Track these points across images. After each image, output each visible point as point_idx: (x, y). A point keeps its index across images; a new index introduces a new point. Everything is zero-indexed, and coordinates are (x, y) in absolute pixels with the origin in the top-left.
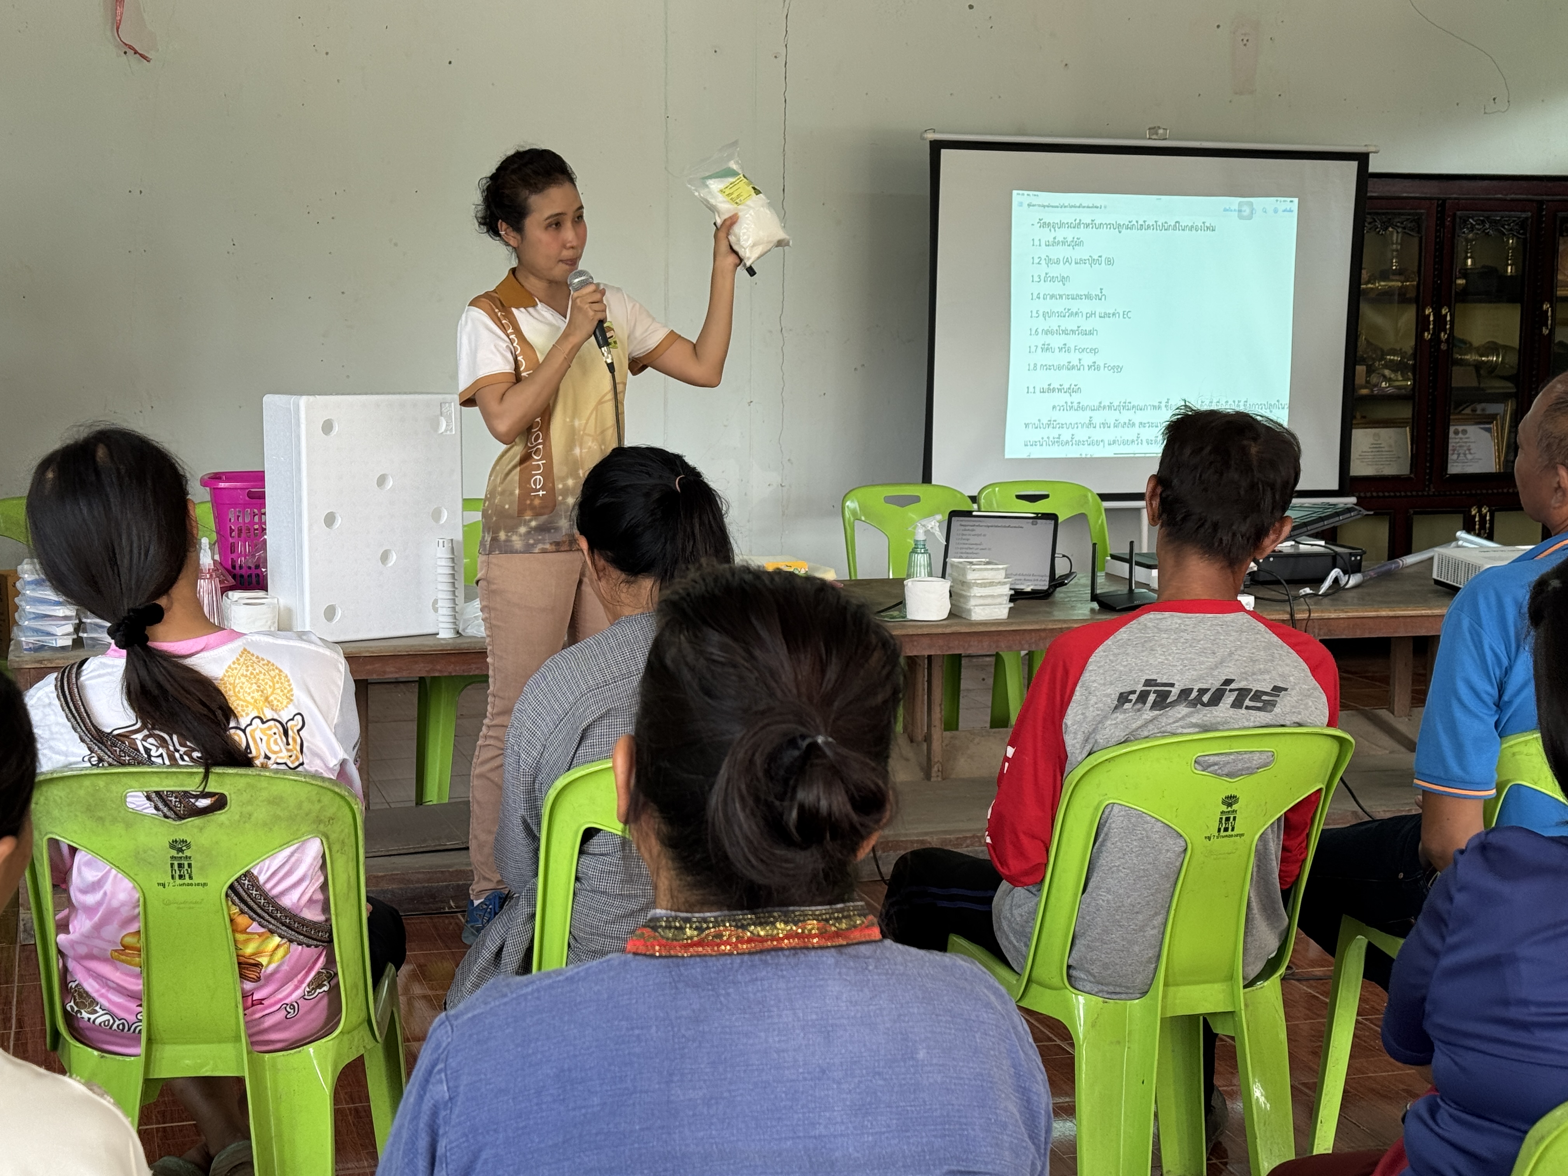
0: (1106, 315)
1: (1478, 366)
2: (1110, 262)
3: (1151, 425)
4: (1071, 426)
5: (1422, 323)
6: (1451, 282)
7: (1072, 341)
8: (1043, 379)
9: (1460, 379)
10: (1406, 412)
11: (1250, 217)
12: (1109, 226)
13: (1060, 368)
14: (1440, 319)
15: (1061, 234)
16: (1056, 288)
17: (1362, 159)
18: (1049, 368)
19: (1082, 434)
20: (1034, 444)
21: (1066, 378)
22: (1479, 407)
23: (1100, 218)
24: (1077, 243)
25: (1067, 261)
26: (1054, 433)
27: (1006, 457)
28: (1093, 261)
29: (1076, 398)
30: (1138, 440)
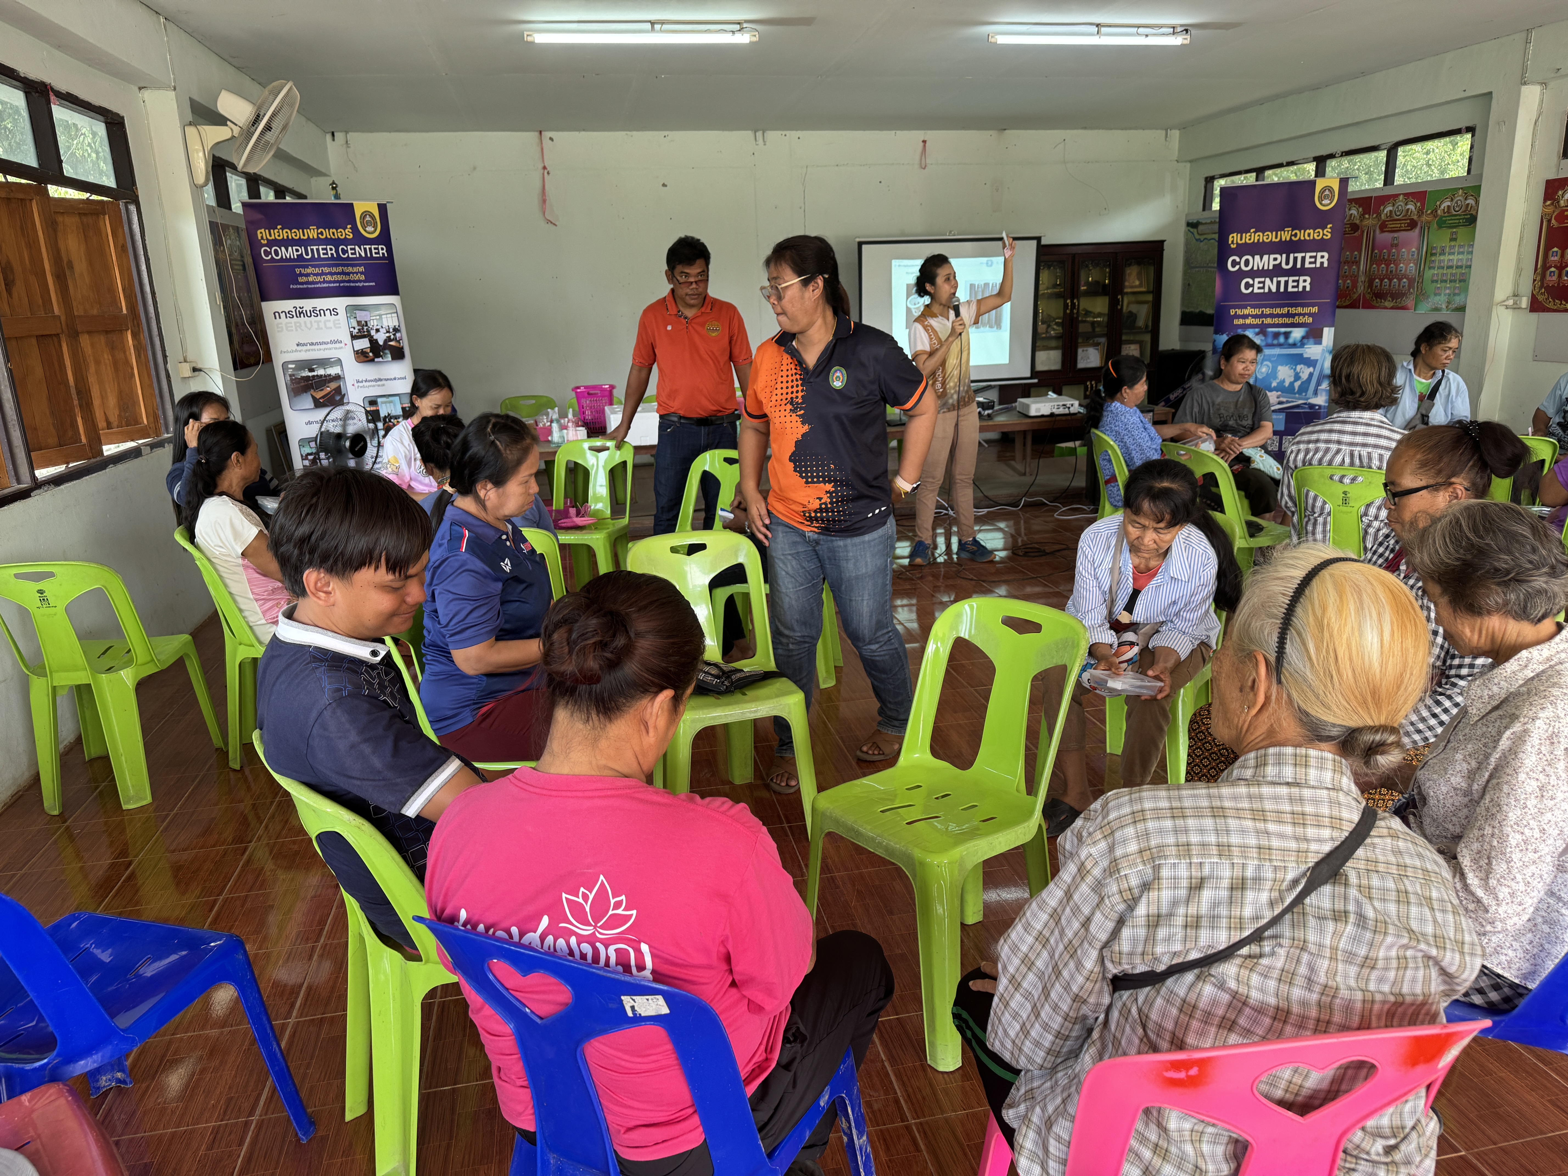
1: (1092, 323)
5: (1066, 306)
6: (1079, 287)
9: (1083, 328)
10: (1059, 343)
14: (1073, 304)
17: (1038, 239)
22: (1095, 340)
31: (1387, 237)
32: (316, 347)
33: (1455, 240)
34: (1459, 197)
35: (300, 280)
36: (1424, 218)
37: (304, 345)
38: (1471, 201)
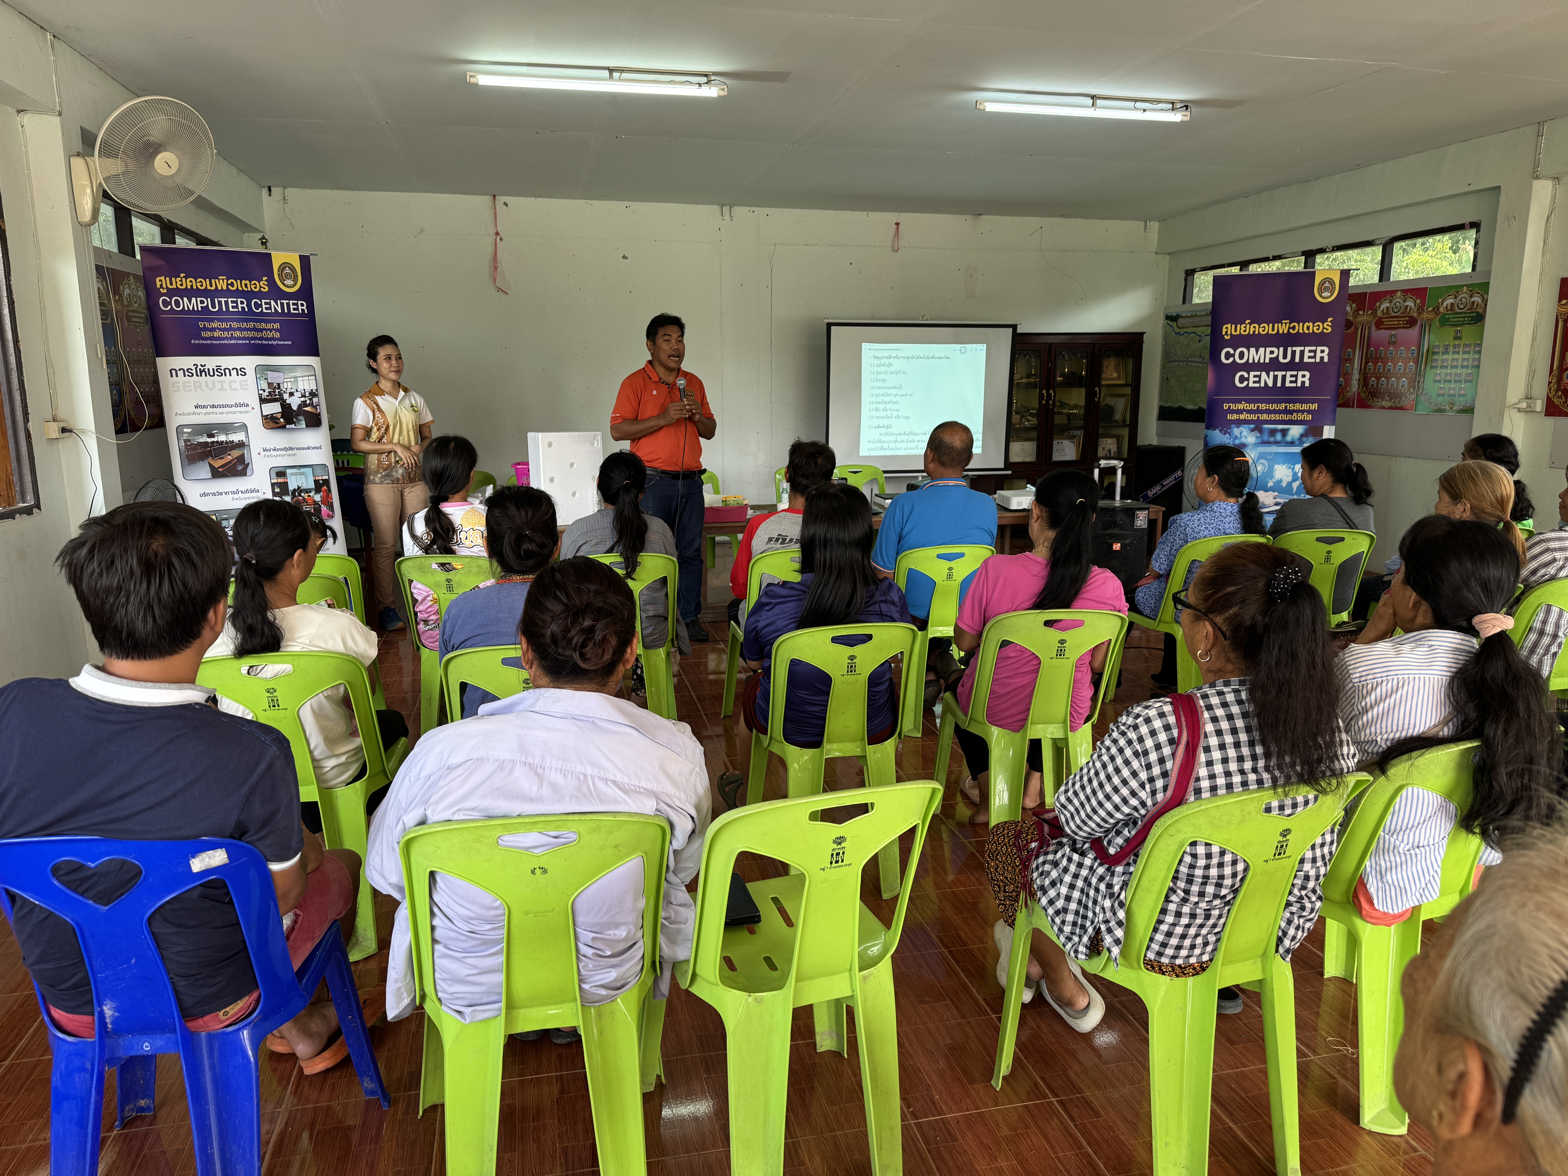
0: (903, 395)
1: (1069, 415)
2: (904, 373)
3: (922, 441)
4: (888, 442)
5: (1041, 397)
6: (1055, 378)
7: (888, 406)
8: (876, 422)
9: (1058, 420)
10: (1034, 434)
11: (965, 353)
12: (904, 357)
13: (883, 418)
14: (1049, 395)
15: (883, 361)
16: (881, 384)
17: (1014, 327)
18: (878, 418)
19: (892, 445)
20: (872, 450)
21: (886, 422)
22: (1071, 432)
23: (900, 354)
24: (890, 365)
25: (886, 373)
26: (880, 445)
27: (861, 454)
28: (897, 373)
29: (890, 430)
30: (916, 448)
31: (1384, 334)
32: (218, 410)
33: (1460, 338)
34: (1464, 295)
35: (203, 334)
36: (1425, 315)
37: (204, 407)
38: (1477, 299)
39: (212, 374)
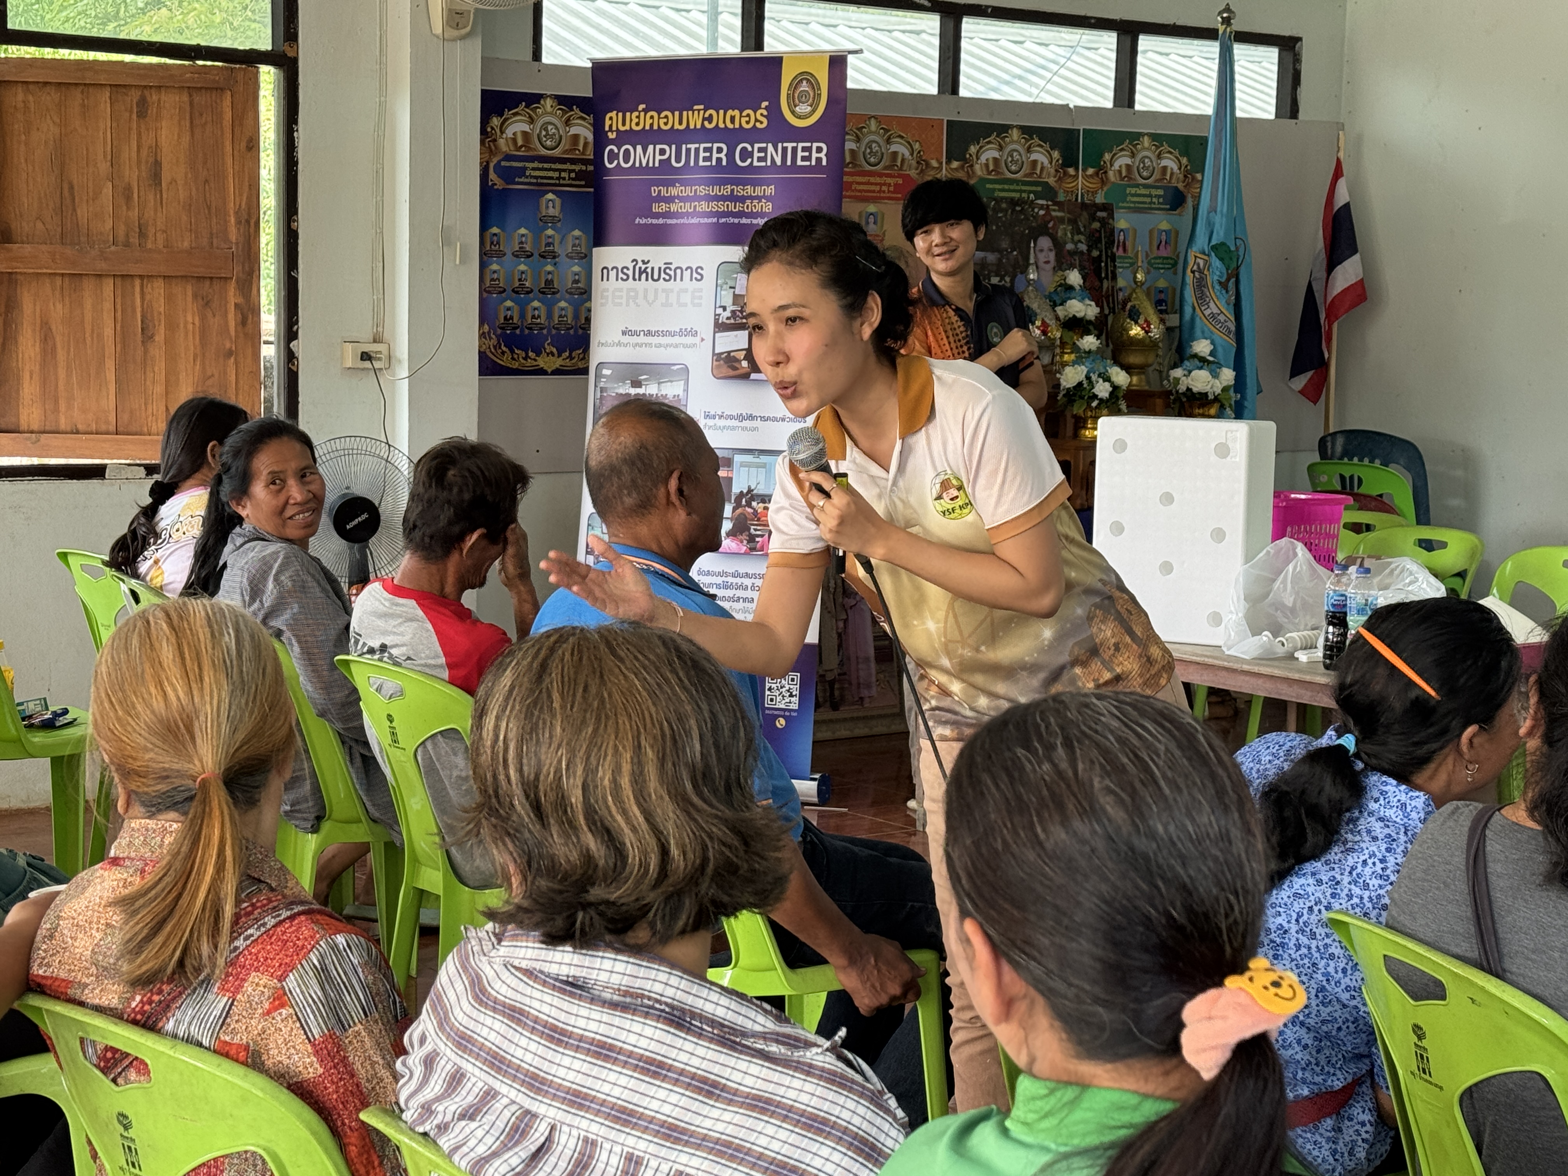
32: (654, 340)
39: (656, 277)
